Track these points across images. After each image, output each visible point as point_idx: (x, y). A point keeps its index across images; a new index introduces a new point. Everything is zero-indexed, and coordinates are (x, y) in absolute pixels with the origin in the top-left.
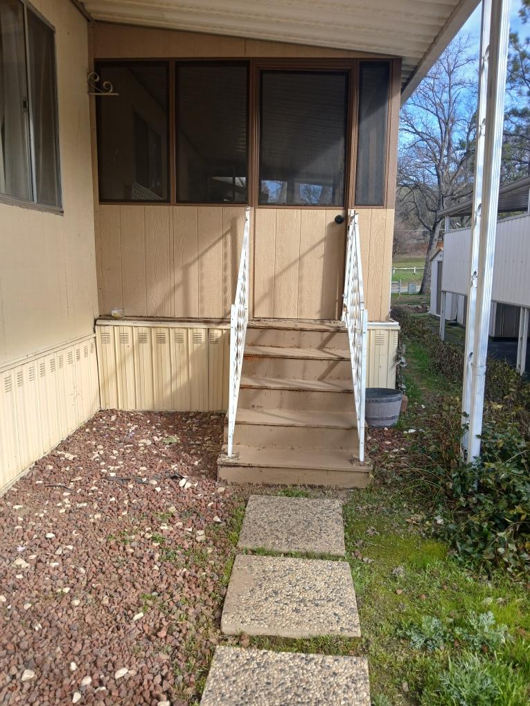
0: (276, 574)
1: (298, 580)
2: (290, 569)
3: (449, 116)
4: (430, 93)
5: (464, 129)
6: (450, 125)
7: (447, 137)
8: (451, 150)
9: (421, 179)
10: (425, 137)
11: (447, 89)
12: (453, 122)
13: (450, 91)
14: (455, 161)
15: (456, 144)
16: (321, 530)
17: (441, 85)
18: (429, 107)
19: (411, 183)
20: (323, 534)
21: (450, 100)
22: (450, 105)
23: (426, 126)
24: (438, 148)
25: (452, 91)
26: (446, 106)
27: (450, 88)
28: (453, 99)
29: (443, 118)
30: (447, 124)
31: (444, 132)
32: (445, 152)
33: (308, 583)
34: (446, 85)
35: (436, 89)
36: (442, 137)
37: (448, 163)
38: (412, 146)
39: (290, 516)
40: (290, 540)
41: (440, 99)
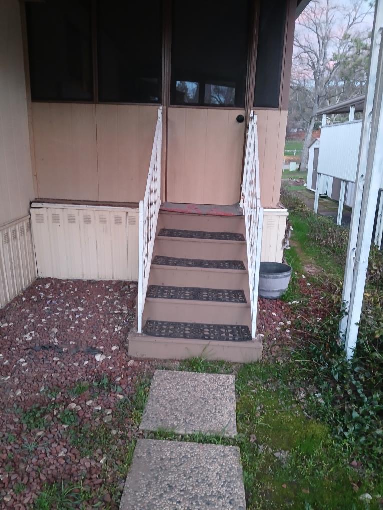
0: (173, 462)
1: (192, 471)
2: (185, 457)
3: (326, 33)
4: (313, 15)
5: (336, 45)
6: (326, 41)
7: (324, 51)
8: (326, 61)
9: (303, 83)
10: (307, 50)
11: (325, 12)
12: (329, 39)
13: (327, 13)
14: (329, 70)
15: (330, 56)
16: (216, 409)
17: (320, 9)
18: (311, 27)
19: (295, 86)
20: (217, 414)
21: (327, 21)
22: (327, 25)
23: (308, 42)
24: (316, 59)
25: (329, 14)
26: (323, 26)
27: (328, 11)
28: (330, 20)
29: (321, 36)
30: (324, 40)
31: (321, 46)
32: (321, 63)
33: (202, 474)
34: (324, 9)
35: (317, 12)
36: (320, 50)
37: (324, 71)
38: (297, 57)
39: (189, 393)
40: (187, 421)
41: (320, 20)
